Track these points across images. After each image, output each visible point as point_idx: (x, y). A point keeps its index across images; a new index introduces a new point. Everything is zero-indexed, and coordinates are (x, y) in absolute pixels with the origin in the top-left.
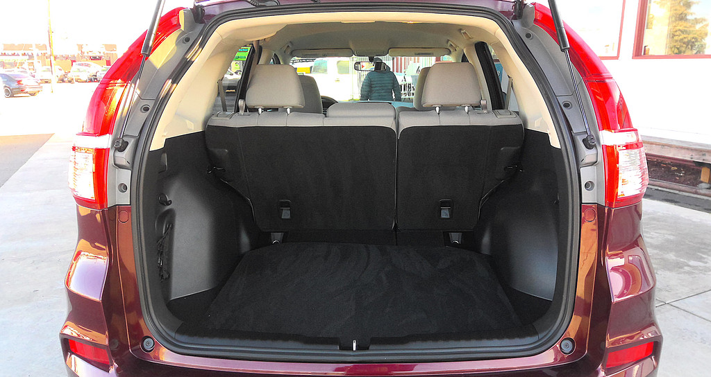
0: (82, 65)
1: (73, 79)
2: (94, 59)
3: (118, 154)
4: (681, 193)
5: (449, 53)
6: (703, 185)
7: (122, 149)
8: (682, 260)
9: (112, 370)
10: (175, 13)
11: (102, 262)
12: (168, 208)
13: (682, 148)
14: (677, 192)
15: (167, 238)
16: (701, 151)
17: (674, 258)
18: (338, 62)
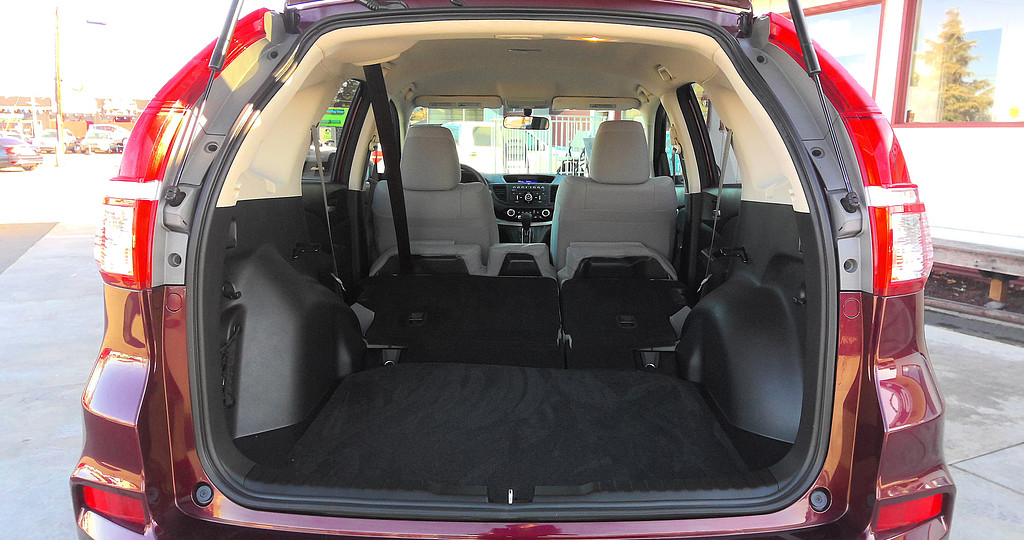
0: (103, 128)
1: (88, 149)
2: (121, 120)
3: (171, 210)
4: (962, 315)
5: (638, 106)
6: (993, 304)
7: (175, 203)
8: (967, 405)
9: (149, 530)
10: (258, 15)
11: (141, 366)
12: (235, 302)
13: (963, 251)
14: (957, 314)
15: (234, 346)
16: (990, 255)
17: (956, 403)
18: (476, 129)
